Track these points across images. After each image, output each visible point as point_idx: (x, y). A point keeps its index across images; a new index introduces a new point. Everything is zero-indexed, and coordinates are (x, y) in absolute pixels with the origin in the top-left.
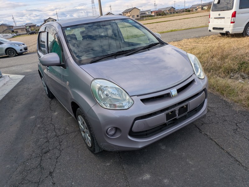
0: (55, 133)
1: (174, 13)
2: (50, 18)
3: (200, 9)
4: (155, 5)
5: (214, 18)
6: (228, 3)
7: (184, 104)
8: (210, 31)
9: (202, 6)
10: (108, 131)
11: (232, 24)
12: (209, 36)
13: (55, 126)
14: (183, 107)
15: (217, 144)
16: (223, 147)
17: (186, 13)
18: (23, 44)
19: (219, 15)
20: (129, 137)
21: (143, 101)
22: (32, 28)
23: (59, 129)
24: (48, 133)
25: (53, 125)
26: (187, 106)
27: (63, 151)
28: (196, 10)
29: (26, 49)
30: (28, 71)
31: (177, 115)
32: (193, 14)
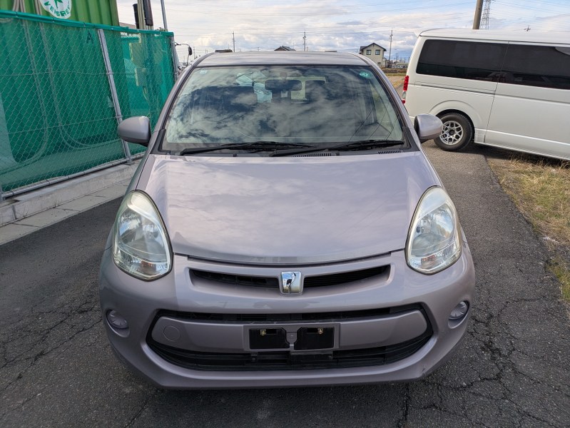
2: (374, 44)
7: (320, 325)
26: (330, 331)
31: (292, 345)
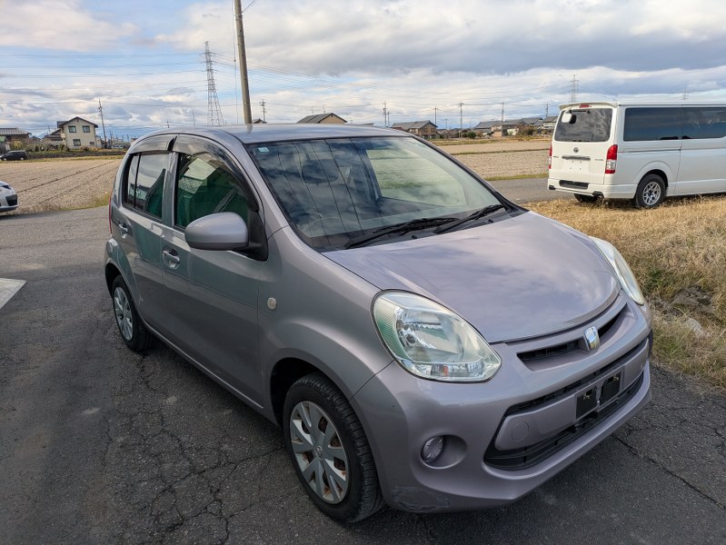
0: (188, 463)
1: (433, 136)
2: (77, 119)
3: (500, 134)
4: (385, 113)
5: (563, 157)
6: (592, 125)
7: (612, 373)
8: (552, 188)
9: (503, 126)
10: (426, 447)
11: (609, 175)
12: (549, 201)
13: (179, 440)
14: (611, 379)
15: (691, 487)
16: (709, 495)
17: (465, 139)
18: (6, 187)
19: (576, 151)
20: (487, 469)
21: (525, 357)
22: (17, 143)
23: (198, 450)
24: (161, 463)
25: (172, 436)
26: (619, 375)
27: (234, 522)
28: (490, 134)
29: (12, 201)
30: (34, 267)
31: (598, 402)
32: (482, 143)
